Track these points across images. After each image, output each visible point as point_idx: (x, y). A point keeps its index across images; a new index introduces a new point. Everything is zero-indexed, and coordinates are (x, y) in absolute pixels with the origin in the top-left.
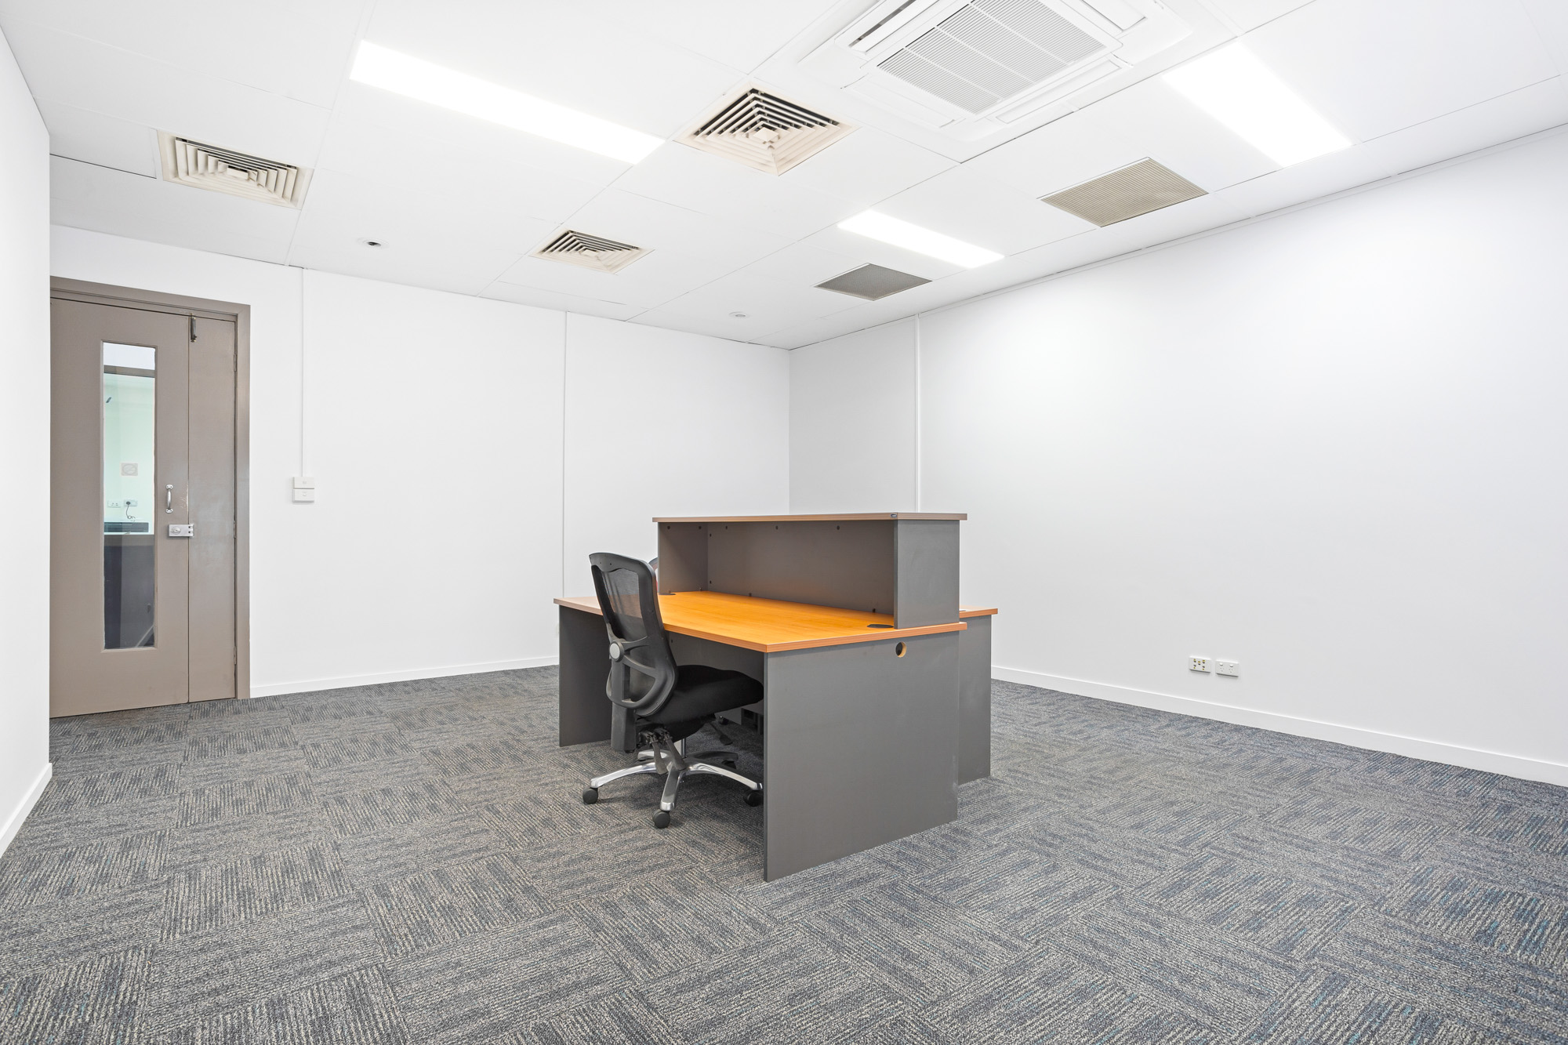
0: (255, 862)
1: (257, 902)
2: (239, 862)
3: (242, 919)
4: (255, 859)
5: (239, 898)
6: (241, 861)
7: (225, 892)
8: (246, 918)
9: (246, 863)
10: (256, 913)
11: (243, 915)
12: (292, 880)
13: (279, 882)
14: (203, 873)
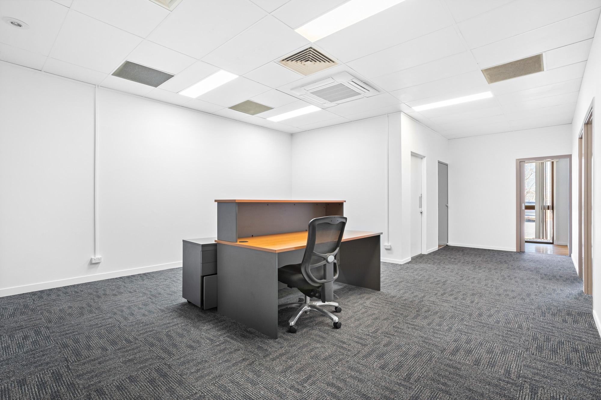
0: (479, 363)
1: (488, 346)
2: (485, 367)
3: (496, 344)
4: (478, 365)
5: (493, 352)
6: (484, 368)
7: (497, 357)
8: (494, 344)
9: (483, 365)
10: (490, 343)
11: (495, 345)
12: (471, 347)
13: (476, 349)
14: (502, 371)
